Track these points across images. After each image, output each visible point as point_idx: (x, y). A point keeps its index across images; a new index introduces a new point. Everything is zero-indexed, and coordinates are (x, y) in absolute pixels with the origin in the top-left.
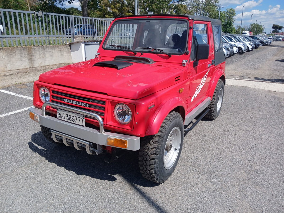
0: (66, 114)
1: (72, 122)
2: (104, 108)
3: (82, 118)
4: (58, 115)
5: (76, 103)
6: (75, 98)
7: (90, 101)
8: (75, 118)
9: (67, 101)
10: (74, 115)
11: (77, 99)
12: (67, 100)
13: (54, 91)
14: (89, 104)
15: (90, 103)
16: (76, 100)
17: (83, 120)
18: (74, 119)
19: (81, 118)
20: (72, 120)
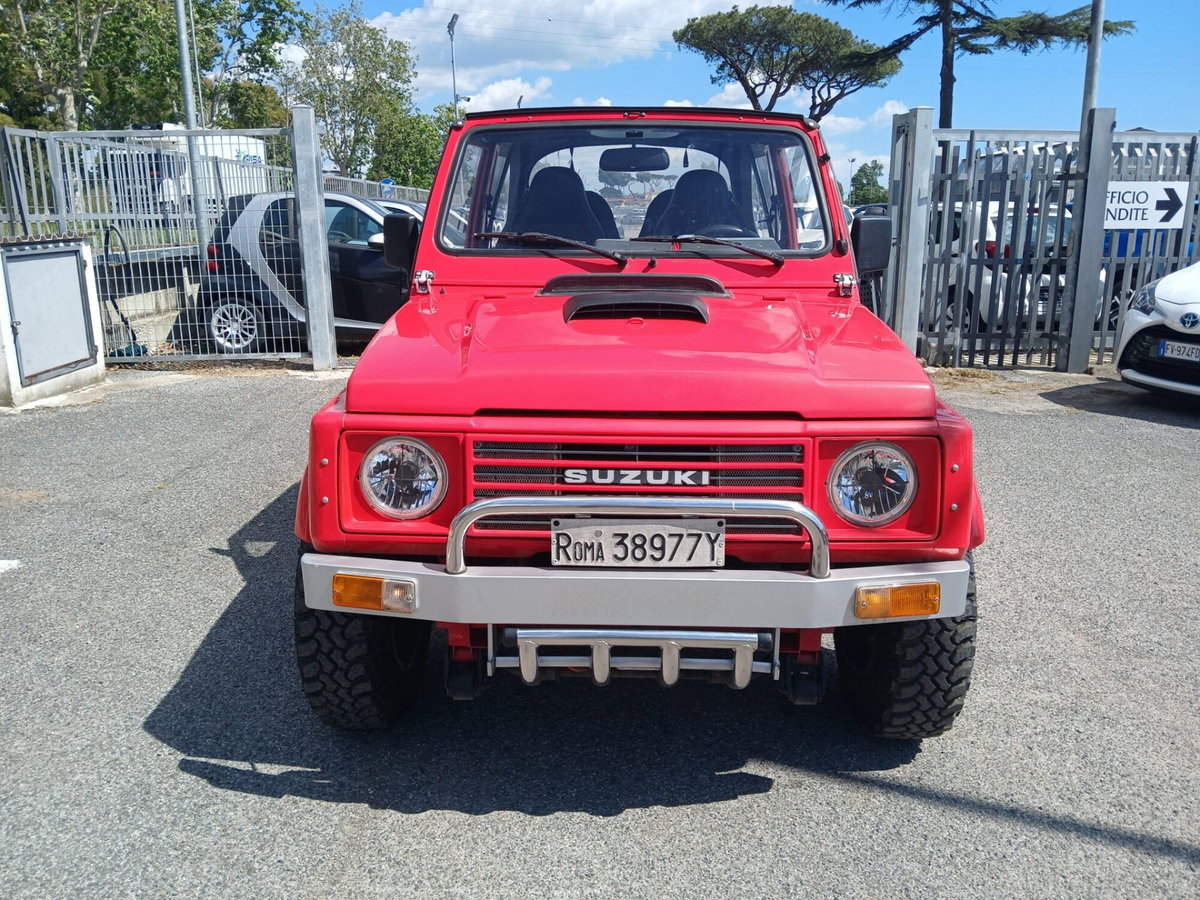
0: (616, 535)
1: (647, 562)
2: (800, 473)
3: (708, 535)
4: (559, 547)
5: (642, 477)
6: (632, 458)
7: (715, 459)
8: (670, 543)
9: (583, 479)
10: (665, 529)
11: (642, 458)
12: (585, 472)
13: (486, 444)
14: (713, 472)
15: (720, 464)
16: (638, 463)
17: (712, 542)
18: (662, 549)
19: (703, 533)
20: (649, 552)
